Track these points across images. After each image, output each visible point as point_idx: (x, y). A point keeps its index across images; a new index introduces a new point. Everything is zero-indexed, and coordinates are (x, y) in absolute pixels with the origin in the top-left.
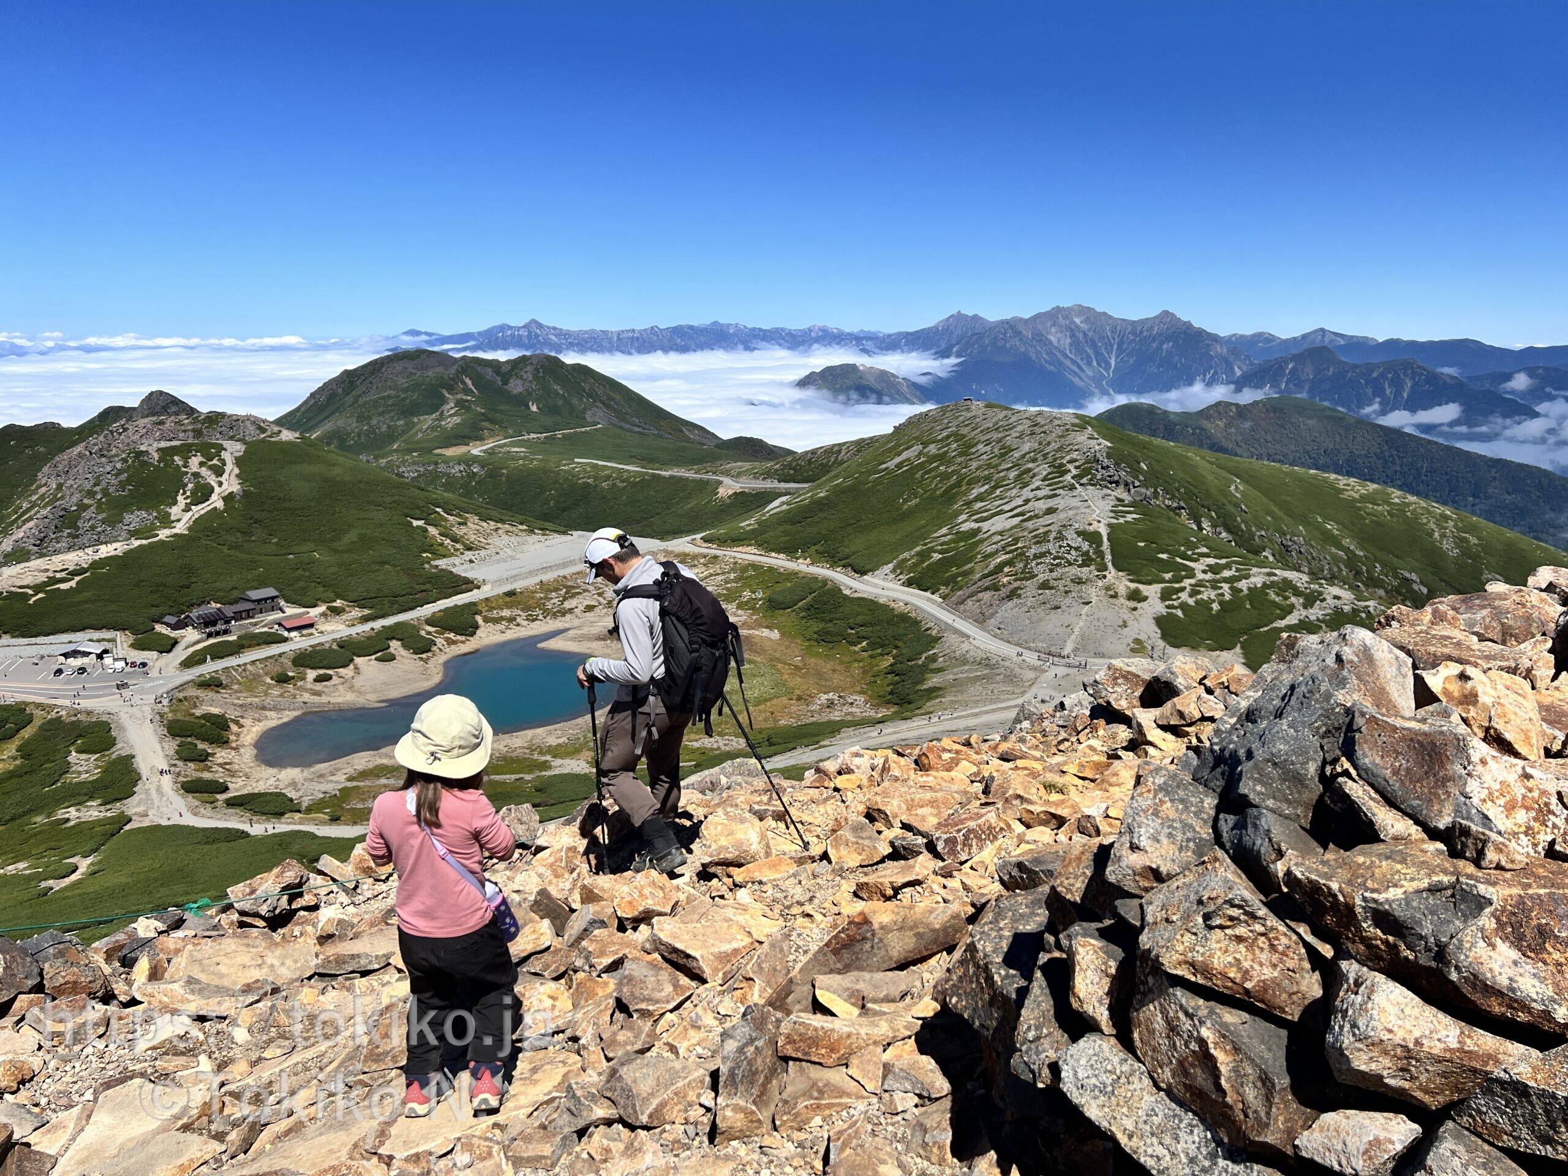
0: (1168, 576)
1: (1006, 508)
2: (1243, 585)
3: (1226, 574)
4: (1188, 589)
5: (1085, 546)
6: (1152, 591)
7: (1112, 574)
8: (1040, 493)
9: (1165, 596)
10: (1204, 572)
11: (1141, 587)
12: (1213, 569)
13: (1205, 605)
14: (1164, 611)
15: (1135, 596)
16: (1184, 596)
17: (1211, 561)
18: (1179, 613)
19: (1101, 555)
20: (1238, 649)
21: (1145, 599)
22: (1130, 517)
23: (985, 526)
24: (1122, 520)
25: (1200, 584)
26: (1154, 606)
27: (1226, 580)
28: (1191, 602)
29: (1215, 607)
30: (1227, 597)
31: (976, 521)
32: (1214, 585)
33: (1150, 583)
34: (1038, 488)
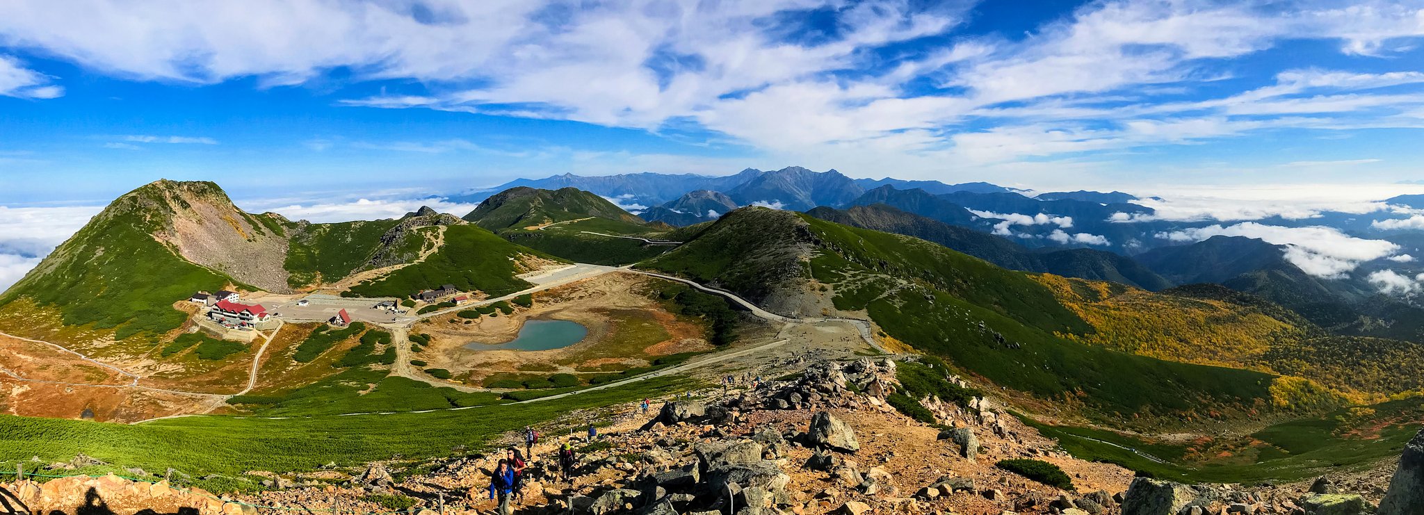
0: (836, 280)
1: (767, 252)
2: (864, 281)
3: (859, 277)
4: (844, 285)
5: (801, 268)
6: (829, 287)
7: (812, 280)
8: (782, 245)
9: (835, 288)
10: (850, 277)
11: (824, 285)
12: (854, 276)
13: (850, 291)
14: (835, 295)
15: (823, 289)
16: (843, 288)
17: (853, 272)
18: (841, 295)
19: (807, 272)
20: (865, 310)
21: (826, 290)
22: (818, 255)
23: (759, 260)
24: (815, 257)
25: (849, 282)
26: (831, 293)
27: (859, 280)
28: (845, 290)
29: (855, 292)
30: (860, 287)
31: (754, 258)
32: (854, 282)
33: (828, 283)
34: (781, 243)
